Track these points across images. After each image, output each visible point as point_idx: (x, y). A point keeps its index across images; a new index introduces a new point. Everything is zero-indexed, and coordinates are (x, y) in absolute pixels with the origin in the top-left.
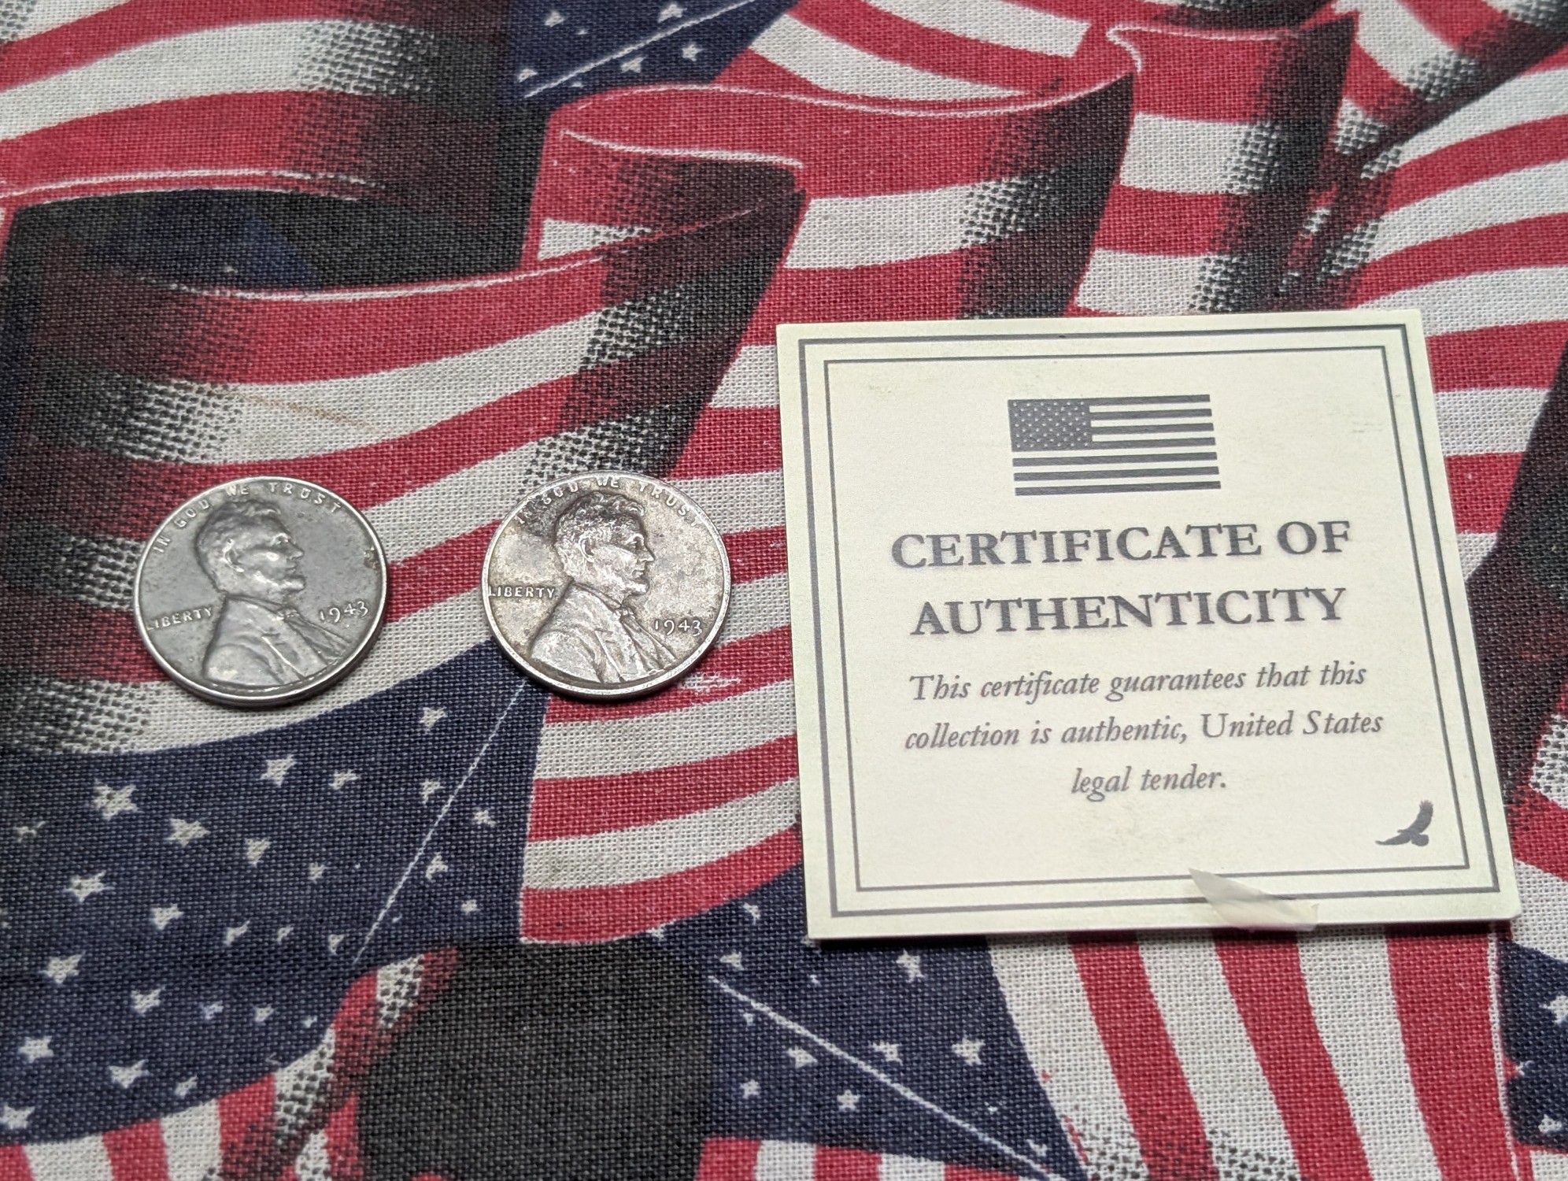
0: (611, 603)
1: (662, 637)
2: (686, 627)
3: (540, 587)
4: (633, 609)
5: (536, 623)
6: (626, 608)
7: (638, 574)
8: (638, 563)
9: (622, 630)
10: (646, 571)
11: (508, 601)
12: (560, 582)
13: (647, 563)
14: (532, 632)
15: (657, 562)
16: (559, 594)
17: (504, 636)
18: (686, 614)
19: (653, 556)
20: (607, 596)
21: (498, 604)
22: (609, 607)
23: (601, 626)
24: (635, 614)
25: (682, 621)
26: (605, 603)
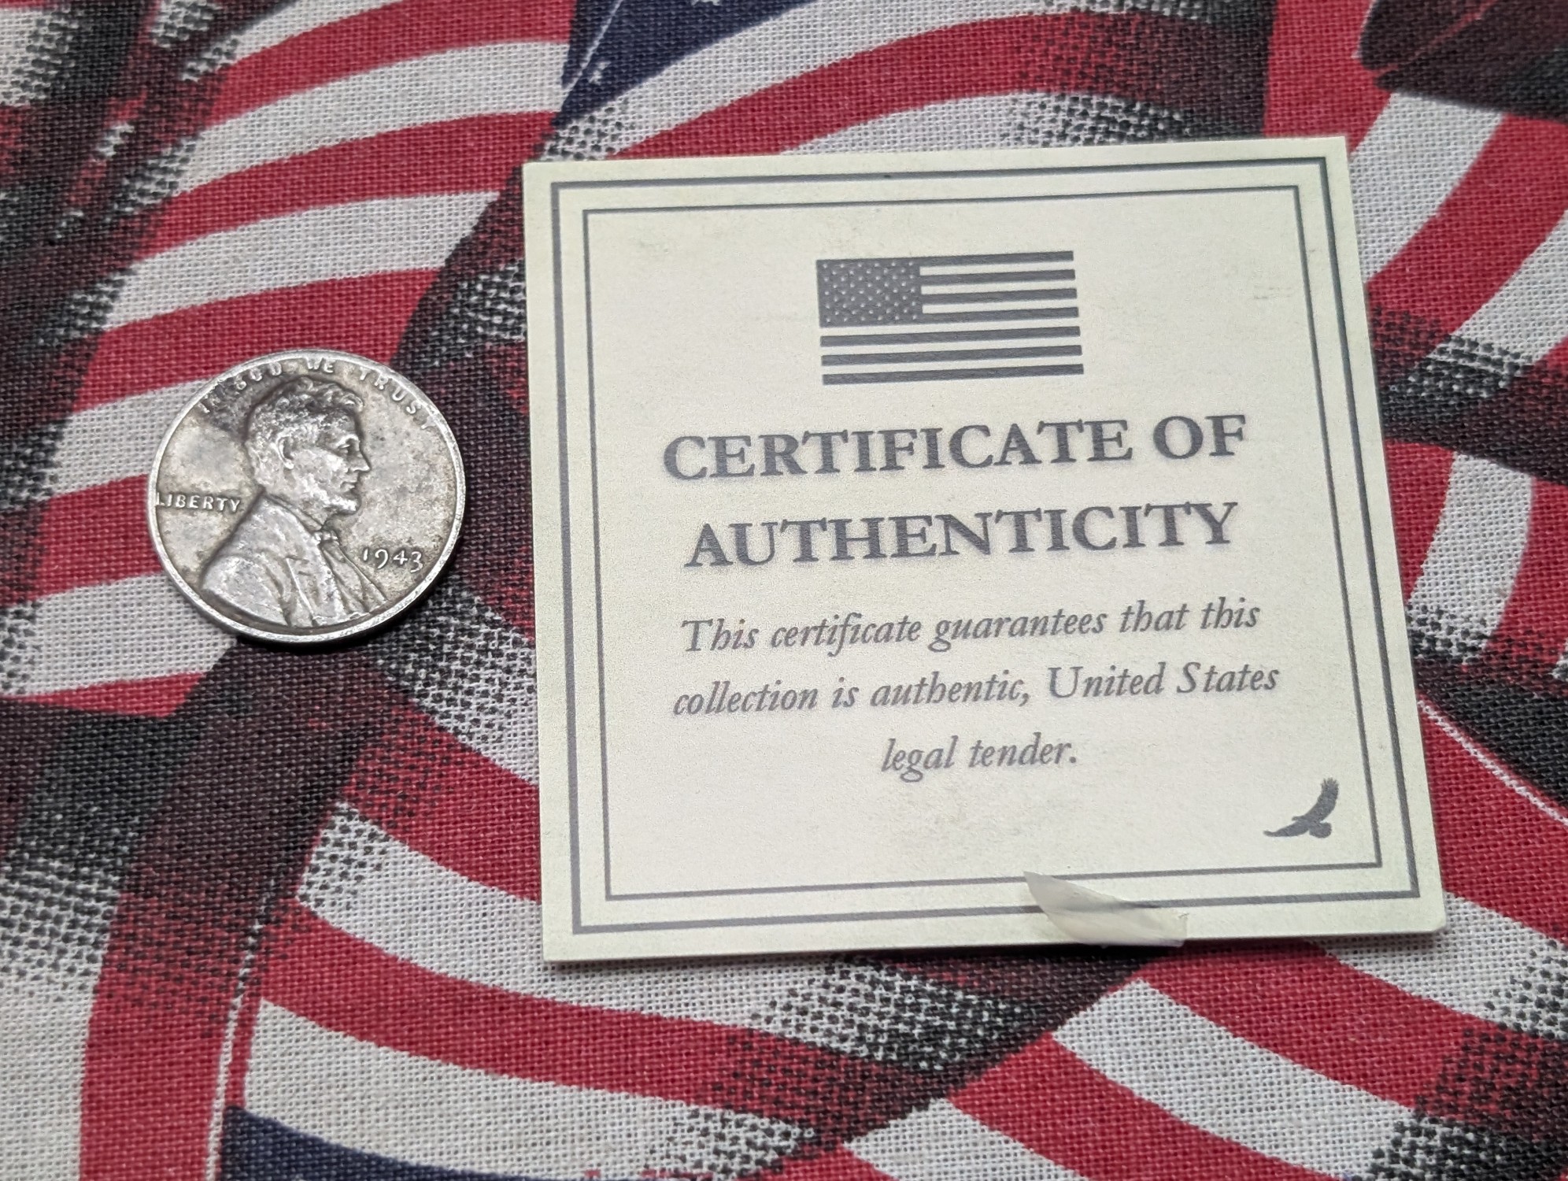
0: (310, 523)
1: (371, 571)
2: (402, 560)
3: (222, 496)
4: (337, 533)
5: (212, 543)
6: (328, 531)
7: (348, 487)
8: (349, 472)
9: (320, 559)
10: (358, 484)
11: (180, 513)
12: (247, 492)
13: (361, 473)
14: (207, 554)
15: (373, 474)
16: (244, 507)
17: (171, 558)
18: (404, 543)
19: (369, 464)
20: (306, 514)
21: (167, 516)
22: (307, 528)
23: (293, 553)
24: (339, 540)
25: (398, 552)
26: (303, 523)
